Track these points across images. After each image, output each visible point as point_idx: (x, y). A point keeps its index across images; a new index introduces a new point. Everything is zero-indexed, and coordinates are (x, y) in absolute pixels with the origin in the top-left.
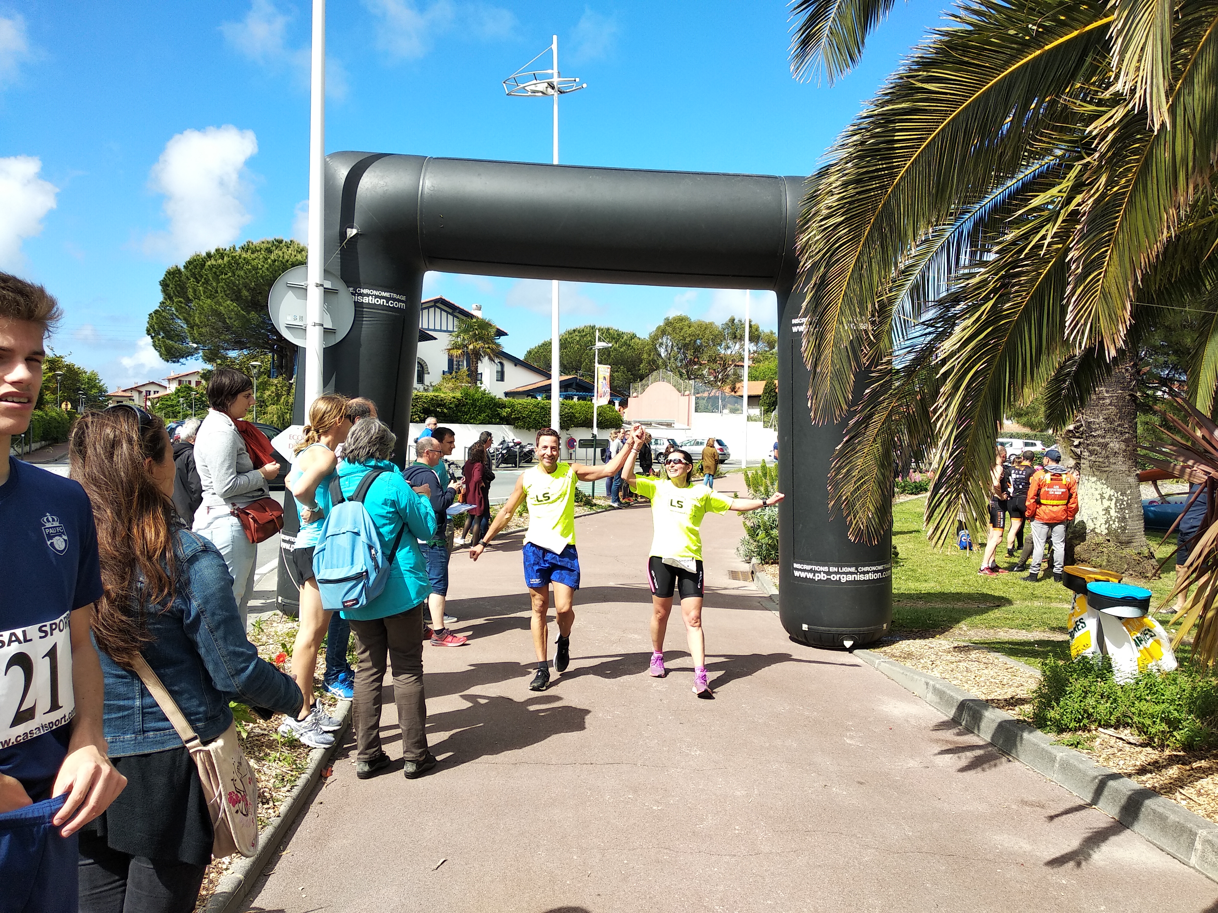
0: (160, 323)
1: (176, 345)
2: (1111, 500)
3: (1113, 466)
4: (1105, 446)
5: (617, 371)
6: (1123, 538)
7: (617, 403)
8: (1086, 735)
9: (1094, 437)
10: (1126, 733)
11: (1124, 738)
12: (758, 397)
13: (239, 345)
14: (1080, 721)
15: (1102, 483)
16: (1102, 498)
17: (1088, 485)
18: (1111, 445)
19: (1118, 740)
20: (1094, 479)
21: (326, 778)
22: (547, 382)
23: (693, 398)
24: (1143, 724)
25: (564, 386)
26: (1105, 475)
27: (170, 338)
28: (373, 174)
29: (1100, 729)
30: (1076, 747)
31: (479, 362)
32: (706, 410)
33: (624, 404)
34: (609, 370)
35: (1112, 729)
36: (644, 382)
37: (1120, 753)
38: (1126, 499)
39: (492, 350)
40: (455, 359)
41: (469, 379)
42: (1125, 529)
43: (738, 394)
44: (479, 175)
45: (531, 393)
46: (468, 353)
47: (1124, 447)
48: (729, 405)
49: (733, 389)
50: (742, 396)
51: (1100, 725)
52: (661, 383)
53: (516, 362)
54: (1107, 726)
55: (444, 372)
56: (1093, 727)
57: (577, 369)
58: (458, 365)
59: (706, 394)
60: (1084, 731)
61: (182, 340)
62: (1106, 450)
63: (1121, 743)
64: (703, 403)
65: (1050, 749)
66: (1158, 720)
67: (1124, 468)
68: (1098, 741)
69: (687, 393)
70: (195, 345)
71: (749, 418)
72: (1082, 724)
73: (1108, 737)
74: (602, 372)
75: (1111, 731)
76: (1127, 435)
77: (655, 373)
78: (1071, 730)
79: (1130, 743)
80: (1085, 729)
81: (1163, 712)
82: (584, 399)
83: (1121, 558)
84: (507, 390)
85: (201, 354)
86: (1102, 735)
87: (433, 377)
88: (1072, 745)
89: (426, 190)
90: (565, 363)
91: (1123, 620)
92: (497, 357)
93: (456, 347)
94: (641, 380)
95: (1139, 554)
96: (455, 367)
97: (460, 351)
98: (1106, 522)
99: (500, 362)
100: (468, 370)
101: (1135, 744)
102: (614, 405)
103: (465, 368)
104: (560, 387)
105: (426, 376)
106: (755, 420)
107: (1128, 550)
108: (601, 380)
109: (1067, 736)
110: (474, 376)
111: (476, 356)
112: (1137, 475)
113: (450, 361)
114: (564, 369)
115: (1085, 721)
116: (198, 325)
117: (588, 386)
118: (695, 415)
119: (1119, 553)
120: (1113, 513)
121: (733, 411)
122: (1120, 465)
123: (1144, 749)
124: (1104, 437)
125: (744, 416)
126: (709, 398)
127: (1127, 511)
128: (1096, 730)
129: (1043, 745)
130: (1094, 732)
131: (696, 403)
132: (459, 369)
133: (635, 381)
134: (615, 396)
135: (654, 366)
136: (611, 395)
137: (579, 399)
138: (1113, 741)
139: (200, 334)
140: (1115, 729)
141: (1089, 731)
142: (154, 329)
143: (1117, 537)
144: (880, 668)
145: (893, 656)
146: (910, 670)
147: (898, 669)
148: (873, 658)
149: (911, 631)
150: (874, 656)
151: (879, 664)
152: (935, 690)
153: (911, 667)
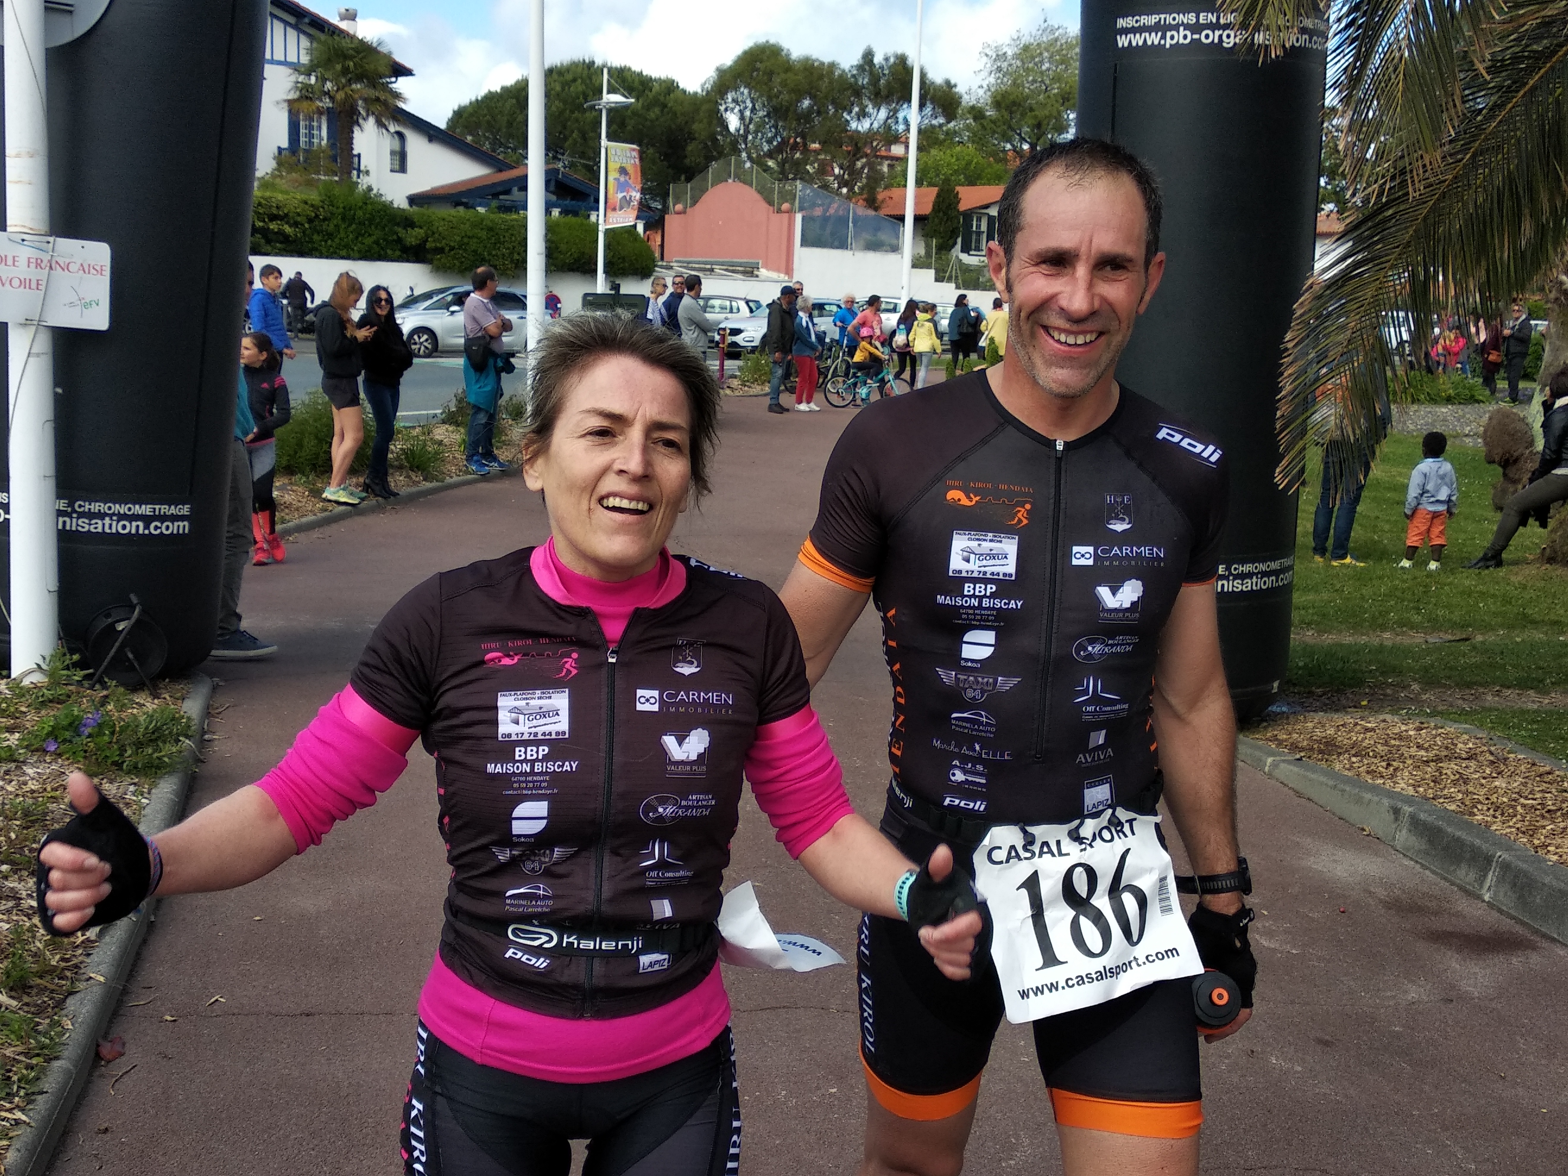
144: (1276, 773)
145: (1295, 747)
146: (1348, 780)
147: (1323, 779)
148: (1258, 753)
149: (1311, 693)
150: (1259, 748)
151: (1275, 765)
152: (1416, 824)
153: (1346, 773)
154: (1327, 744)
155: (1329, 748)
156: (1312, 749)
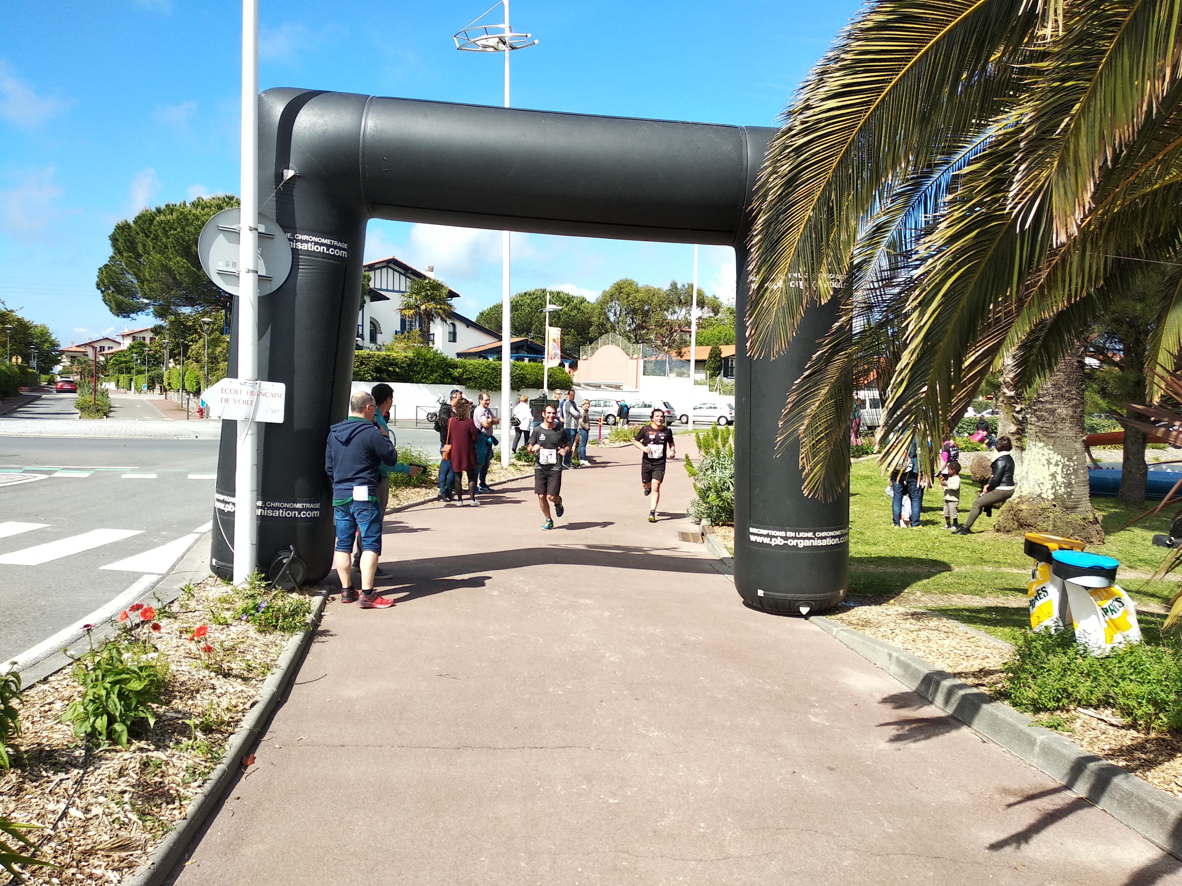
0: (110, 277)
1: (127, 300)
2: (1058, 465)
3: (1061, 432)
4: (1053, 412)
5: (568, 334)
6: (1069, 504)
7: (567, 365)
8: (1064, 715)
9: (1042, 402)
10: (1107, 714)
11: (1106, 719)
12: (704, 361)
13: (190, 301)
14: (1058, 700)
15: (1049, 449)
16: (1049, 463)
17: (1035, 450)
18: (1059, 411)
19: (1100, 722)
20: (1041, 444)
21: (246, 767)
22: (498, 344)
23: (641, 362)
24: (1128, 705)
25: (515, 348)
26: (1052, 441)
27: (120, 292)
28: (311, 112)
29: (1079, 709)
30: (1056, 729)
31: (431, 322)
32: (654, 373)
33: (574, 366)
34: (559, 333)
35: (1092, 709)
36: (593, 345)
37: (1104, 736)
38: (1072, 464)
39: (444, 310)
40: (407, 319)
41: (421, 339)
42: (1072, 494)
43: (684, 358)
44: (426, 115)
45: (483, 354)
46: (420, 314)
47: (1071, 413)
48: (676, 369)
49: (680, 354)
50: (689, 361)
51: (1079, 705)
52: (610, 345)
53: (468, 323)
54: (1089, 705)
55: (396, 333)
56: (1072, 707)
57: (528, 331)
58: (411, 325)
59: (653, 358)
60: (1062, 711)
61: (133, 295)
62: (1054, 416)
63: (1103, 725)
64: (650, 366)
65: (1028, 730)
66: (1144, 702)
67: (1071, 434)
68: (1079, 722)
69: (635, 356)
70: (146, 301)
71: (696, 383)
72: (1061, 704)
73: (1089, 717)
74: (553, 334)
75: (1091, 711)
76: (1075, 401)
77: (604, 337)
78: (1049, 710)
79: (1112, 725)
80: (1063, 709)
81: (1150, 693)
82: (535, 360)
83: (1067, 522)
84: (459, 351)
85: (152, 309)
86: (1082, 716)
87: (385, 337)
88: (1051, 727)
89: (369, 130)
90: (517, 324)
91: (1090, 590)
92: (449, 318)
93: (408, 307)
94: (590, 344)
95: (1084, 519)
96: (407, 327)
97: (412, 312)
98: (1053, 487)
99: (452, 324)
100: (421, 330)
101: (1117, 726)
102: (564, 367)
103: (418, 328)
104: (512, 349)
105: (379, 335)
106: (701, 384)
107: (1073, 515)
108: (551, 342)
109: (1044, 716)
110: (427, 337)
111: (429, 316)
112: (1084, 441)
113: (403, 322)
114: (516, 330)
115: (1065, 701)
116: (148, 280)
117: (538, 348)
118: (642, 378)
119: (1064, 518)
120: (1059, 478)
121: (680, 375)
122: (1067, 430)
123: (1128, 732)
124: (1052, 403)
125: (691, 380)
126: (656, 362)
127: (1073, 477)
128: (1075, 710)
129: (1021, 727)
130: (1073, 712)
131: (644, 367)
132: (411, 329)
133: (584, 344)
134: (566, 358)
135: (604, 329)
136: (562, 357)
137: (530, 361)
138: (1094, 722)
139: (151, 290)
140: (1095, 709)
141: (1068, 711)
142: (103, 283)
143: (1063, 502)
144: (838, 636)
145: (850, 623)
146: (871, 640)
147: (858, 639)
148: (830, 626)
149: (866, 597)
150: (832, 623)
151: (837, 632)
152: (899, 662)
153: (871, 636)
154: (866, 622)
155: (866, 623)
156: (858, 624)
